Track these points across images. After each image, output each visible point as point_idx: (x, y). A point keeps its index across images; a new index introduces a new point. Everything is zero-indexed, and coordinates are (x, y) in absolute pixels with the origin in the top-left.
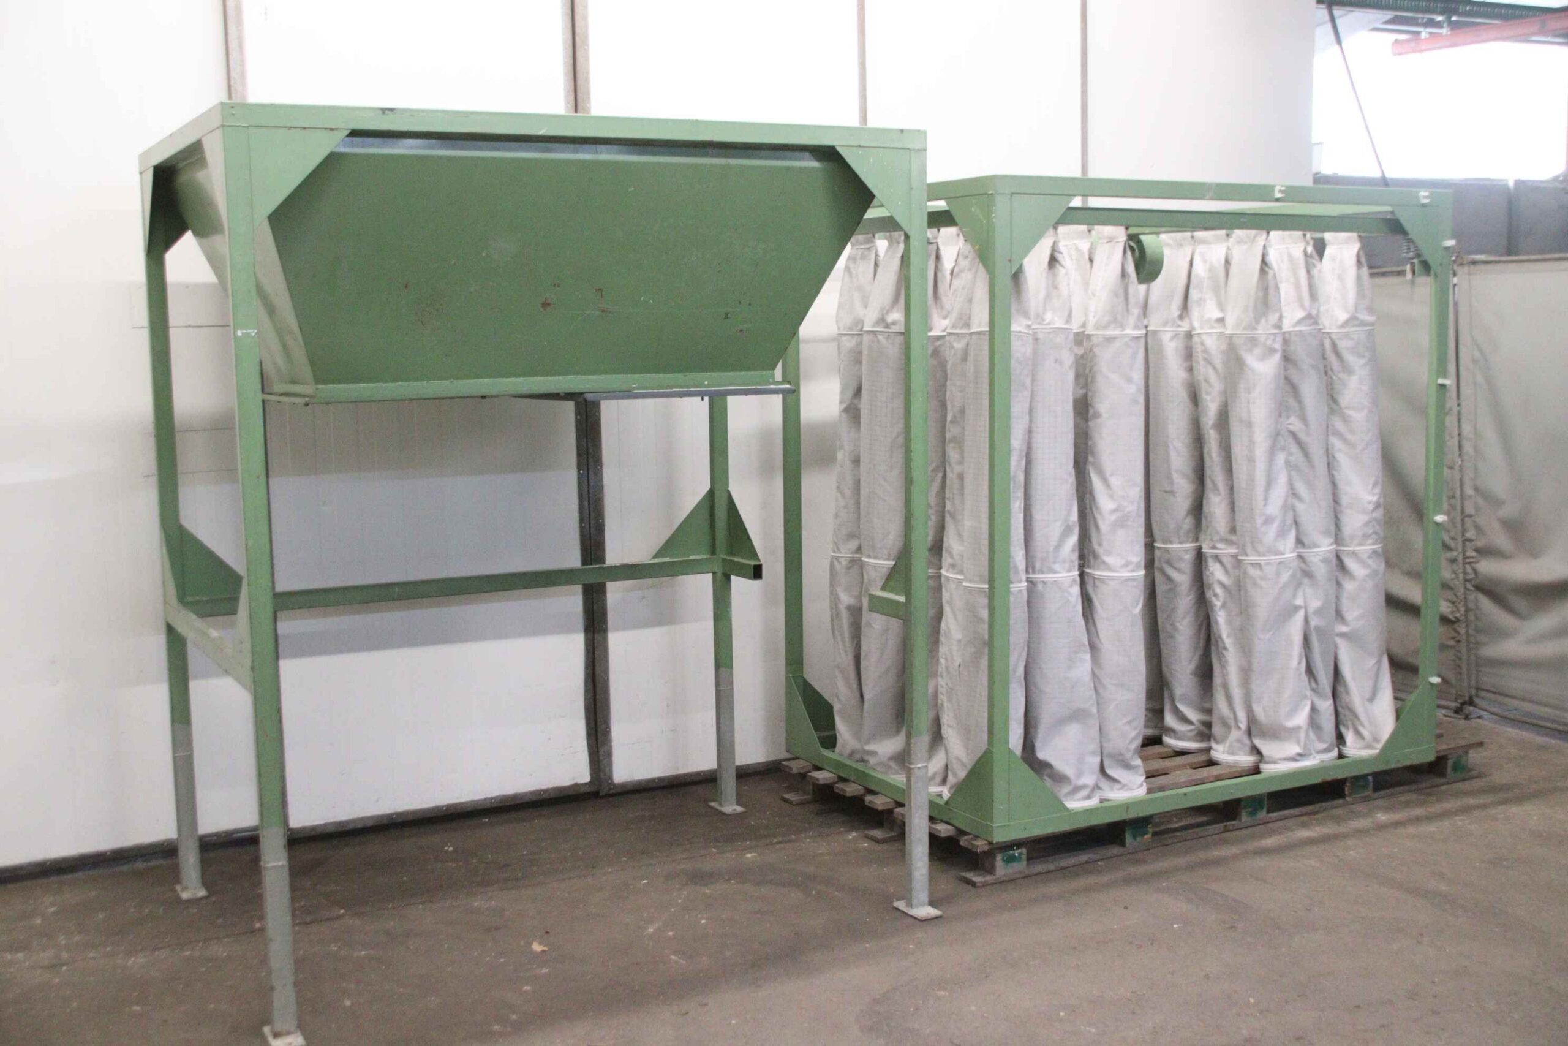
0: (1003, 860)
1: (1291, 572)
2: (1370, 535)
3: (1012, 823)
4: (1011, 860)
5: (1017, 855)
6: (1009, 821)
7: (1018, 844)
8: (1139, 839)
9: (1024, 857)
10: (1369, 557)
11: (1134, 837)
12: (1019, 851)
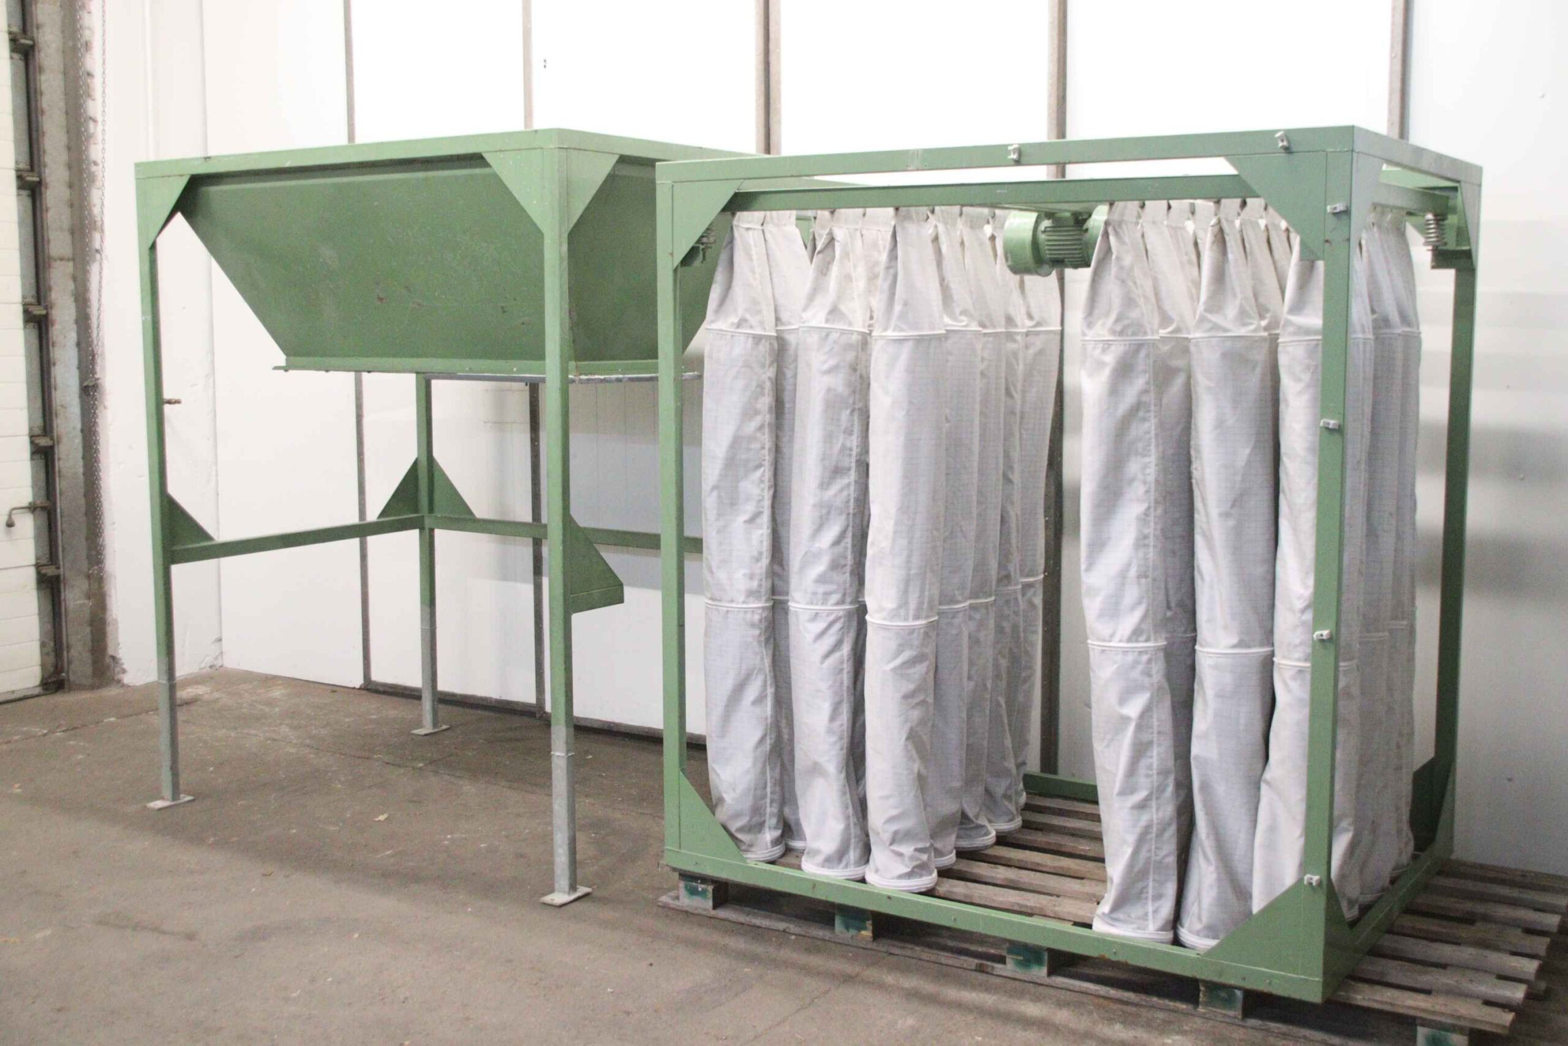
0: (686, 887)
1: (1115, 666)
2: (1296, 646)
3: (682, 851)
4: (693, 892)
5: (700, 889)
6: (680, 848)
7: (704, 879)
8: (853, 932)
9: (710, 895)
10: (1294, 678)
11: (847, 928)
12: (703, 886)
